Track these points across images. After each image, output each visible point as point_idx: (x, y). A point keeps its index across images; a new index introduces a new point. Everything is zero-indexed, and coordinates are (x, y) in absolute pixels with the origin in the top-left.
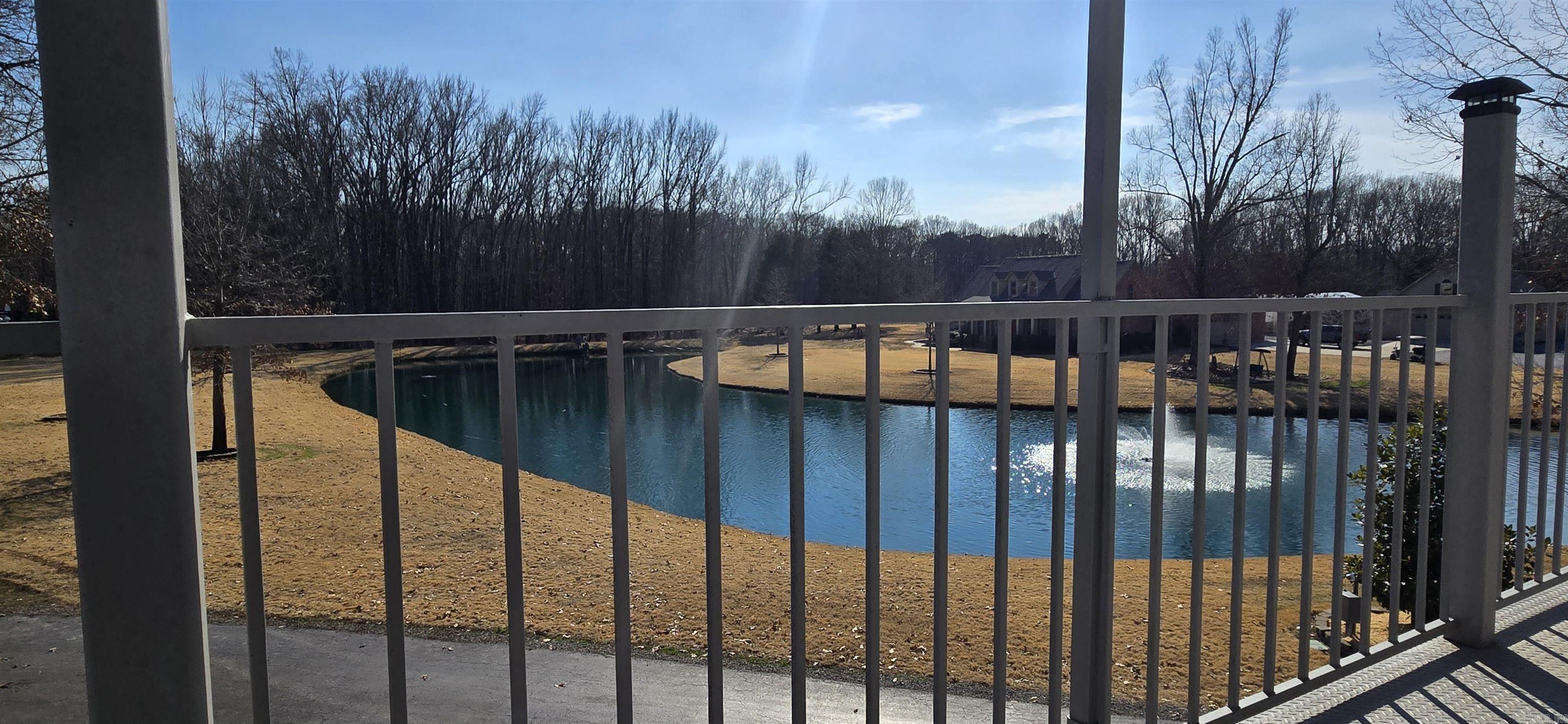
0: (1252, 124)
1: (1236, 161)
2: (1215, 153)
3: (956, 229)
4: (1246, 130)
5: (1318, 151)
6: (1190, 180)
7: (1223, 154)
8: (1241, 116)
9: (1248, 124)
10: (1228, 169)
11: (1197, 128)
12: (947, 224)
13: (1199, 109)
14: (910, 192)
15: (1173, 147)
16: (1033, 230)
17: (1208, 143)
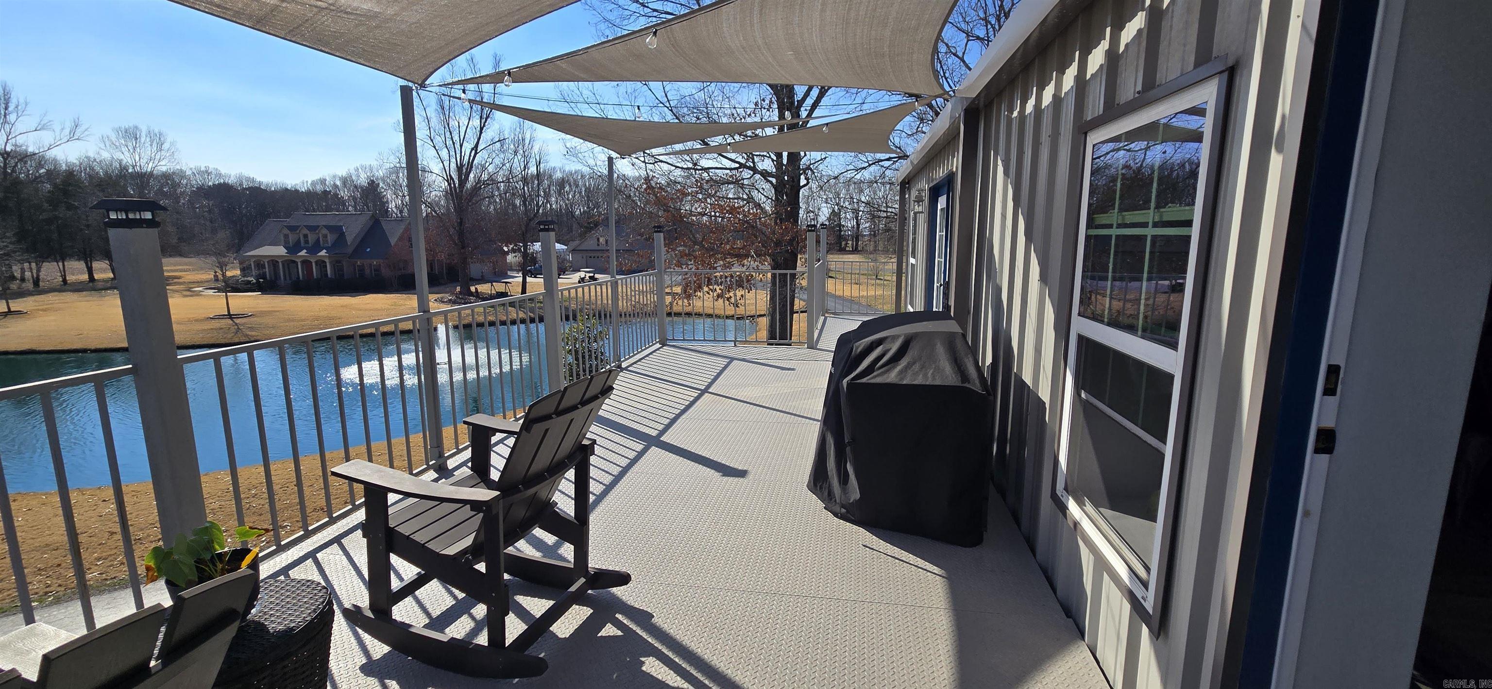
0: (484, 128)
1: (476, 153)
2: (461, 146)
3: (231, 181)
4: (481, 133)
5: (526, 154)
6: (446, 164)
7: (468, 147)
8: (476, 122)
9: (482, 129)
10: (471, 158)
11: (447, 126)
12: (220, 175)
13: (447, 113)
14: (172, 144)
15: (430, 138)
16: (315, 187)
17: (456, 138)
